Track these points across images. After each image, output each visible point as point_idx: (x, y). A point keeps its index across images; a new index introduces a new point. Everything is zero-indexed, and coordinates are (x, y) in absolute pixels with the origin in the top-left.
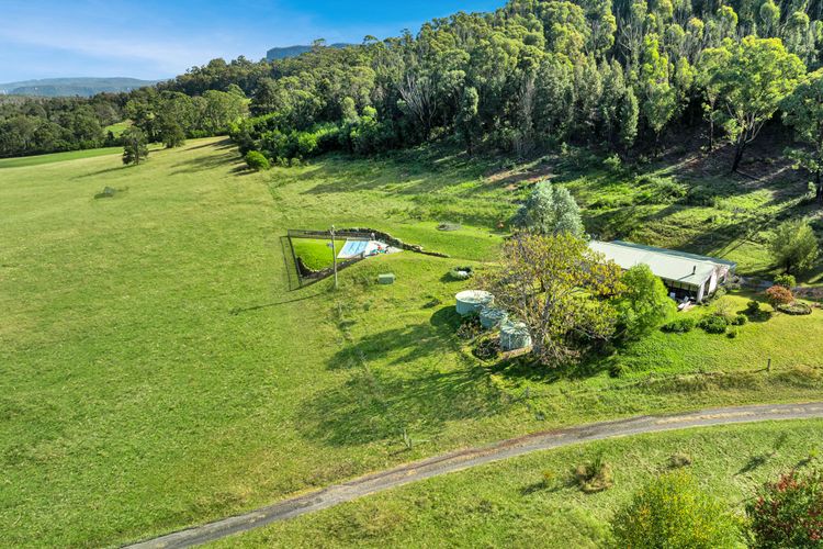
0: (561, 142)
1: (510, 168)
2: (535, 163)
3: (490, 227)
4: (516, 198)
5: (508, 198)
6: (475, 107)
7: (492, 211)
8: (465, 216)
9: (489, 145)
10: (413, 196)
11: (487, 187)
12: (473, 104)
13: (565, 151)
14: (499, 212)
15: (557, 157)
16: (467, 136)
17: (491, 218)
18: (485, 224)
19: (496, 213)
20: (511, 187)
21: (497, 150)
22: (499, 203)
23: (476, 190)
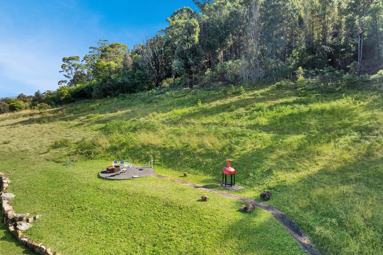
0: (296, 67)
1: (238, 93)
2: (267, 89)
3: (206, 171)
4: (252, 122)
5: (239, 123)
6: (196, 37)
7: (212, 142)
8: (163, 150)
9: (213, 79)
10: (103, 125)
11: (206, 112)
12: (194, 33)
13: (301, 78)
14: (226, 142)
15: (292, 83)
16: (187, 66)
17: (210, 154)
18: (196, 166)
19: (219, 144)
20: (242, 110)
21: (220, 83)
22: (224, 130)
23: (190, 115)
